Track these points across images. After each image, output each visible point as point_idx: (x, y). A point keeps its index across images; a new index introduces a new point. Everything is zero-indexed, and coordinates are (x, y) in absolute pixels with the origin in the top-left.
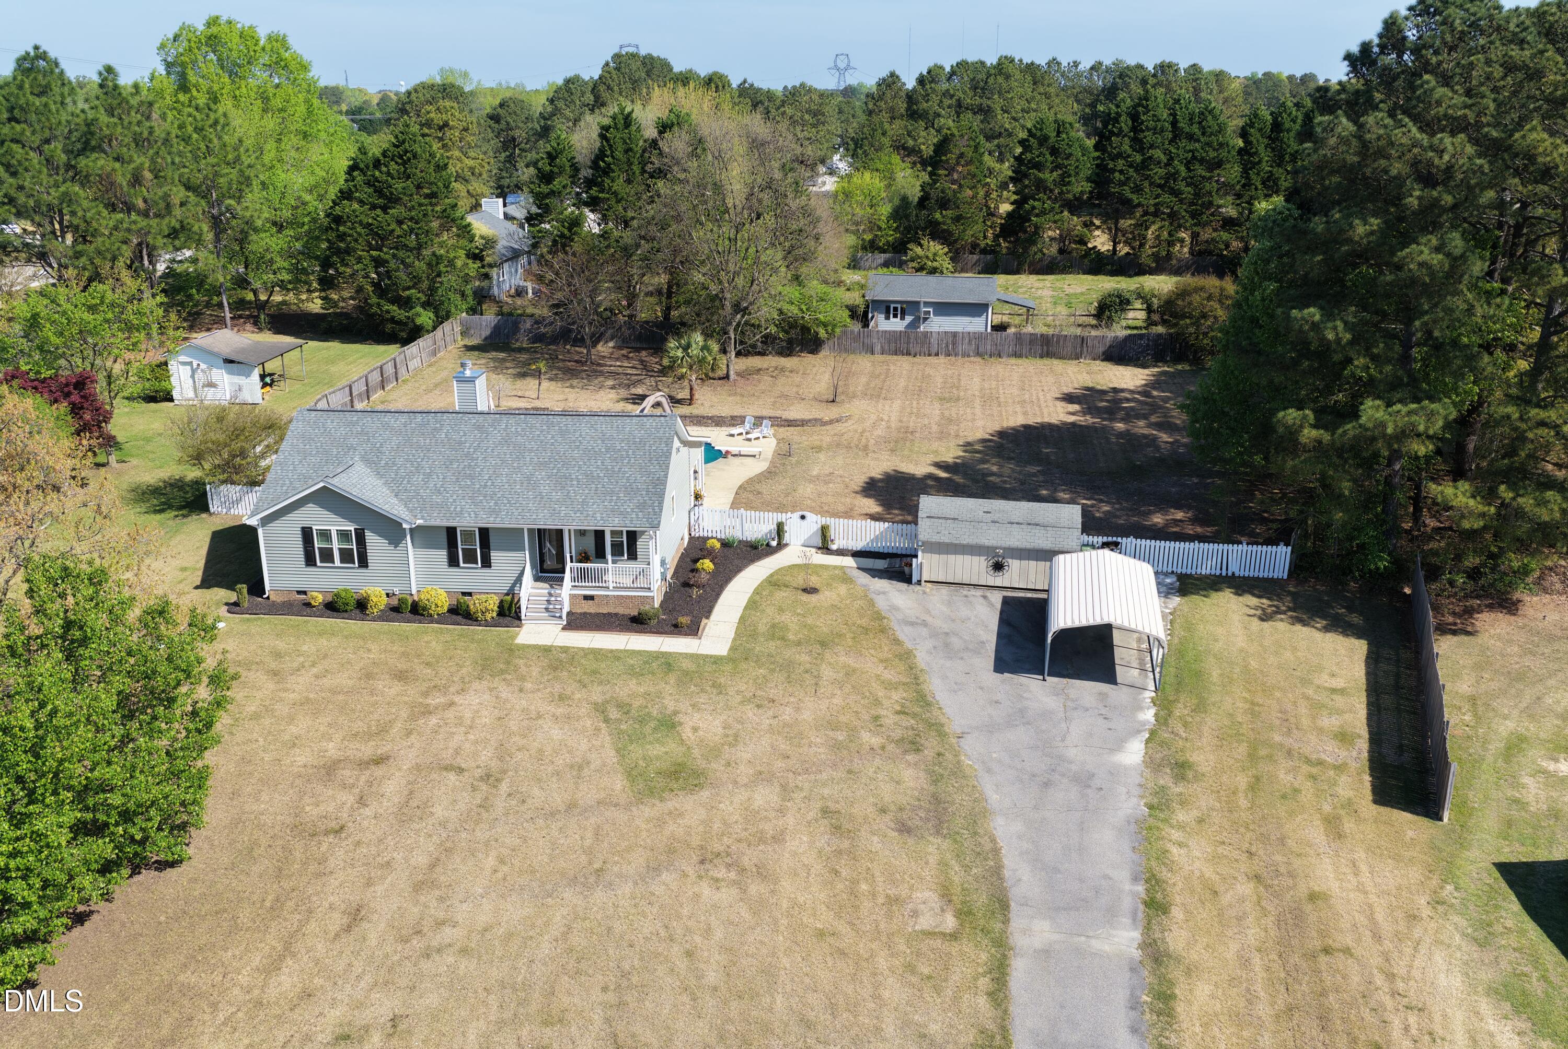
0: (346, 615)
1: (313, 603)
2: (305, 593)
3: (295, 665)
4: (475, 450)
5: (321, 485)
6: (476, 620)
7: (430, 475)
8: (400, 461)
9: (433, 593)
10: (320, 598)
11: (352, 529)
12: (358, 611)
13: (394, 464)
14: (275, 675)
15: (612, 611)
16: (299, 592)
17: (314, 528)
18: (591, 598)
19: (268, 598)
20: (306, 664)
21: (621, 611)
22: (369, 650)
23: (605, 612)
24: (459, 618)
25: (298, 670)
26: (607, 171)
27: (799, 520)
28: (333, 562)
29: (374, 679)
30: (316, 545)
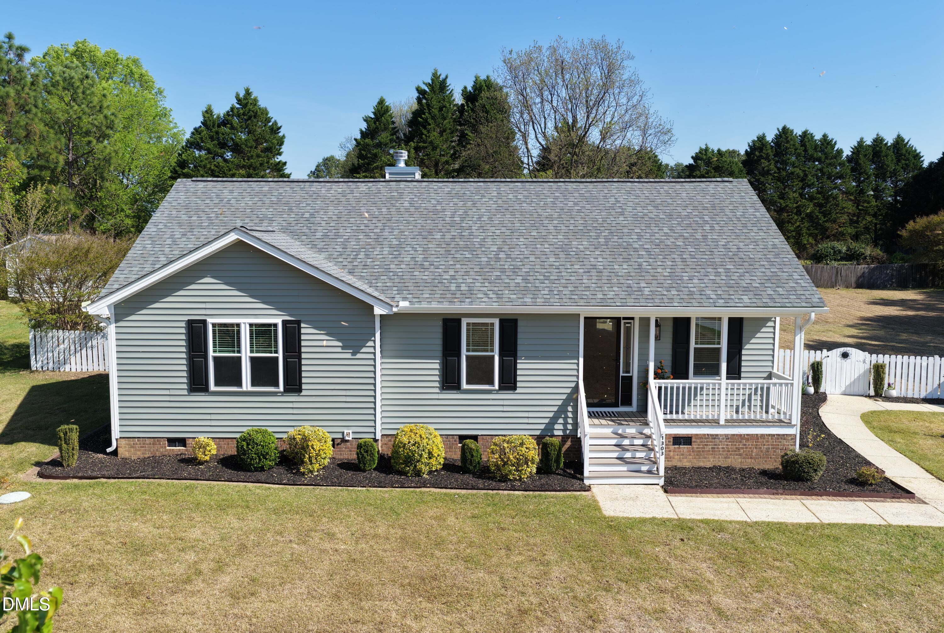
0: (262, 476)
1: (200, 456)
2: (182, 442)
3: (179, 569)
4: (463, 219)
5: (232, 237)
6: (504, 479)
7: (400, 246)
8: (346, 233)
9: (422, 432)
10: (213, 449)
11: (278, 321)
12: (282, 470)
13: (337, 235)
14: (134, 594)
15: (721, 462)
16: (172, 441)
17: (210, 321)
18: (686, 440)
19: (115, 453)
20: (204, 567)
21: (736, 462)
22: (331, 536)
23: (709, 465)
24: (469, 478)
25: (188, 581)
26: (425, 124)
27: (839, 359)
28: (239, 384)
29: (369, 597)
30: (211, 353)
